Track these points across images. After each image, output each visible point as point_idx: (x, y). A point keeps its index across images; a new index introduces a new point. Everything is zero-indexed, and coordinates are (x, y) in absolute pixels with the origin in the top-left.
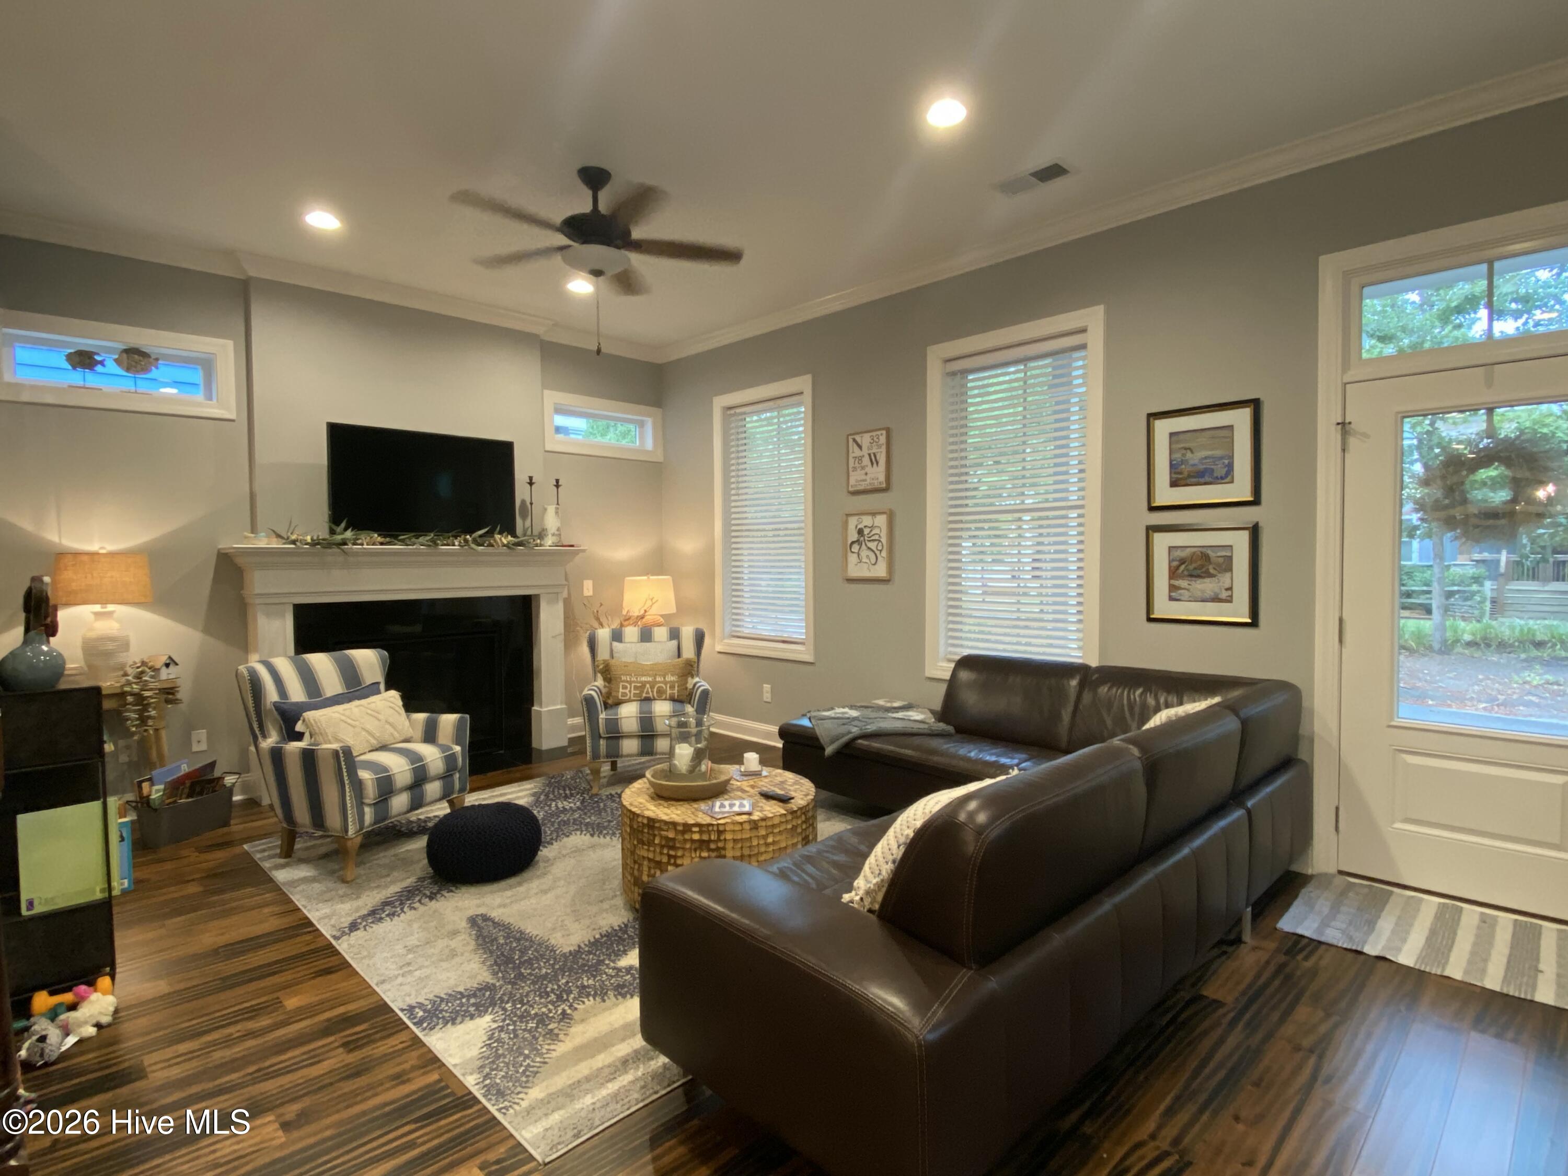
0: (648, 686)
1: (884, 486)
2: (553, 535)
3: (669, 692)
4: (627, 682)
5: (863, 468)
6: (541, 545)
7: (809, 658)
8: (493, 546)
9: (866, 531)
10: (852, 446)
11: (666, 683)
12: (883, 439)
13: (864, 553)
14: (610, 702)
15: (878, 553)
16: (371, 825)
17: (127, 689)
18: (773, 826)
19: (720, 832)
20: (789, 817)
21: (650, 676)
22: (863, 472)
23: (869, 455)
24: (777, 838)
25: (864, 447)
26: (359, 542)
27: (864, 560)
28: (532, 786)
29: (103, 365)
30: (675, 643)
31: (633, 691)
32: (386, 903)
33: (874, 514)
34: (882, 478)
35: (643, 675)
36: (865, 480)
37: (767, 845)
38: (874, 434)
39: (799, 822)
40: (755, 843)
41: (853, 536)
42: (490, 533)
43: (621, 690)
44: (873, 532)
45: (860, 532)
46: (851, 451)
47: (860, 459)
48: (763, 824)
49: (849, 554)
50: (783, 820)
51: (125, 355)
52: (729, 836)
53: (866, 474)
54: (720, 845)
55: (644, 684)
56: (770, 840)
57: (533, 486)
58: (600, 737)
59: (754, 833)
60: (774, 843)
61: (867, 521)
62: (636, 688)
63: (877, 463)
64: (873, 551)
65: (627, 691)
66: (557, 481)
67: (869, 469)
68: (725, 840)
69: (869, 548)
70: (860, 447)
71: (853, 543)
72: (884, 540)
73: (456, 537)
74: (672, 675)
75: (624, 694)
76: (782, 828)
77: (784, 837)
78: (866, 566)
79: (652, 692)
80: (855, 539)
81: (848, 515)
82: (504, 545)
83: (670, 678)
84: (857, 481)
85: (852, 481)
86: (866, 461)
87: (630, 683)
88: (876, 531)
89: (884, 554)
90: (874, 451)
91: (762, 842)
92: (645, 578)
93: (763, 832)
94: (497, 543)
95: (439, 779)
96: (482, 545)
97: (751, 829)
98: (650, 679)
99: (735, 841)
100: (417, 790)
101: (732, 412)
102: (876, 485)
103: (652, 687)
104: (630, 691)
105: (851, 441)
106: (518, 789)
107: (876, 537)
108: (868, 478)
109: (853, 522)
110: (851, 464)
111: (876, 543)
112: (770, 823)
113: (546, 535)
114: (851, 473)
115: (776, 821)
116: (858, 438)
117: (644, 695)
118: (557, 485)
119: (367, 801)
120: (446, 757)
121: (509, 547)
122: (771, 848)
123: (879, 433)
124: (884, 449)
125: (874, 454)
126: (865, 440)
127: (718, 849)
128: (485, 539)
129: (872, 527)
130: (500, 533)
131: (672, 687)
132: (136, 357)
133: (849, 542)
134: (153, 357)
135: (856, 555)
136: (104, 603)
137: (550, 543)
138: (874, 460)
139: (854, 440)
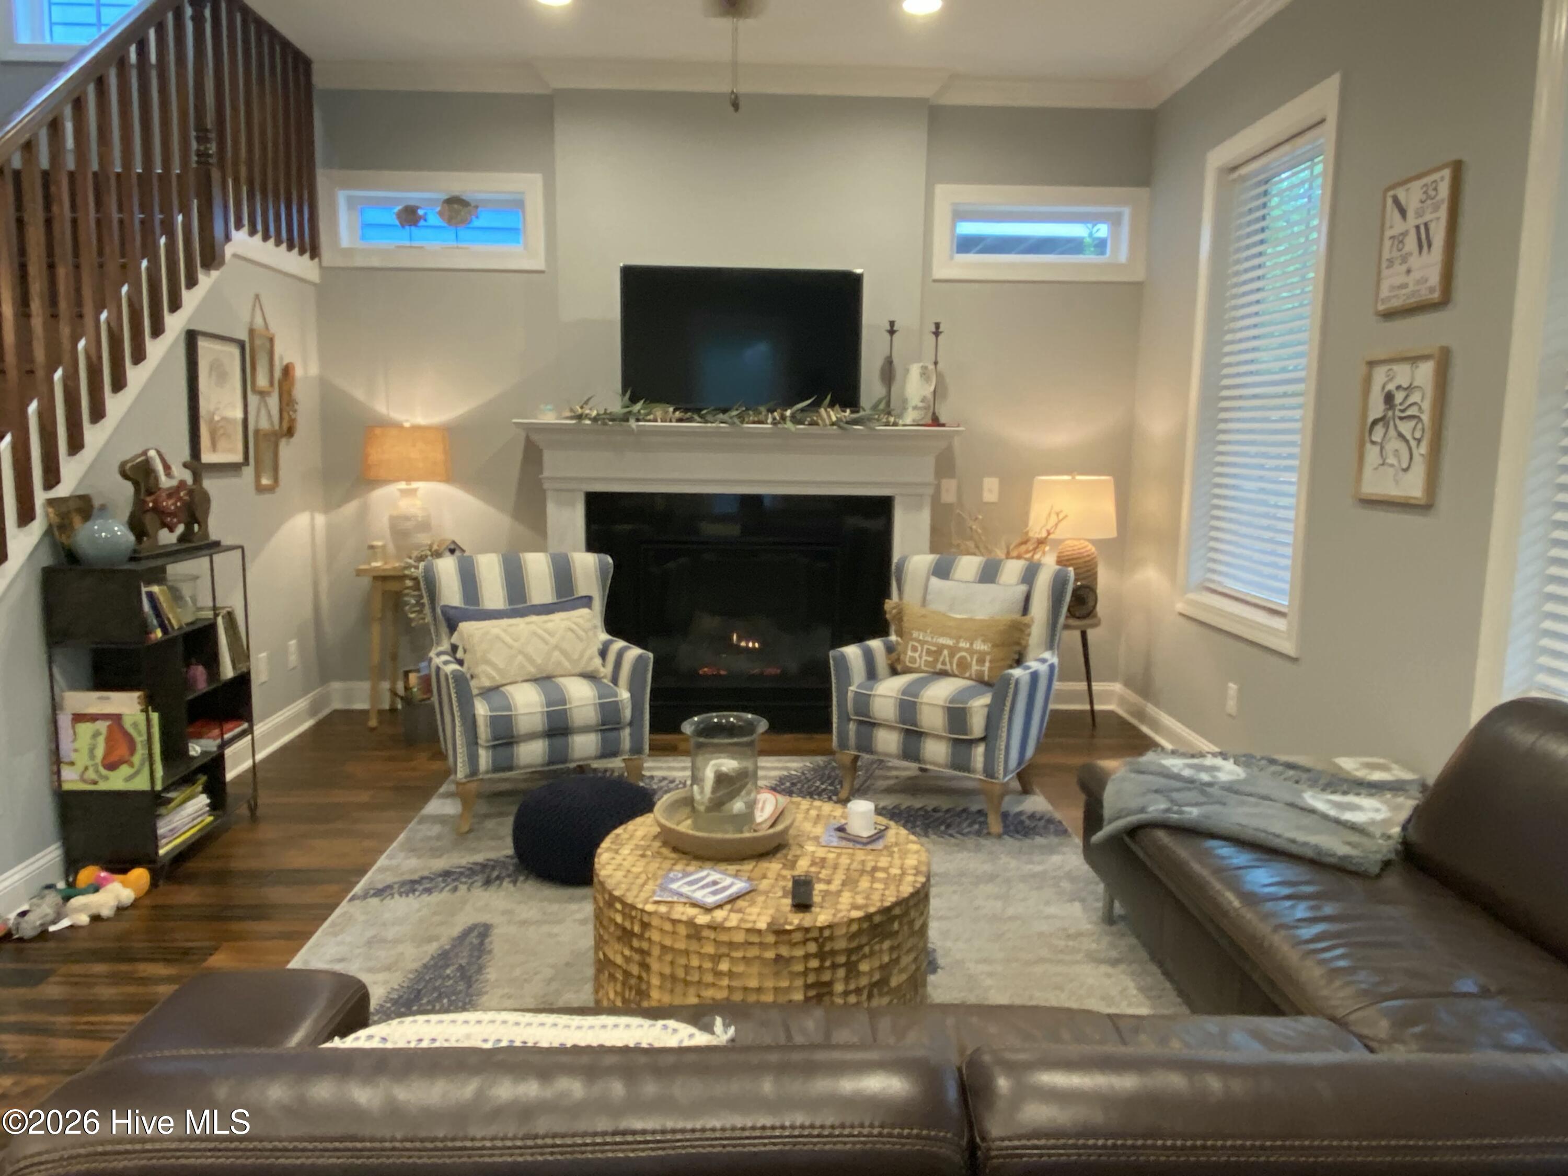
0: (946, 652)
1: (1436, 295)
2: (915, 408)
3: (975, 667)
4: (919, 641)
5: (1404, 259)
6: (895, 424)
7: (1288, 647)
8: (817, 424)
9: (1399, 397)
10: (1393, 214)
11: (971, 651)
12: (1444, 190)
13: (1394, 444)
14: (899, 668)
15: (1413, 444)
16: (487, 772)
17: (407, 572)
18: (731, 945)
19: (645, 926)
20: (771, 939)
21: (951, 637)
22: (1404, 268)
23: (1418, 227)
24: (740, 968)
25: (1411, 214)
26: (651, 417)
27: (1391, 460)
28: (801, 765)
29: (425, 220)
30: (1023, 588)
31: (924, 658)
32: (446, 874)
33: (1414, 360)
34: (1434, 278)
35: (942, 635)
36: (1404, 286)
37: (718, 974)
38: (1428, 180)
39: (799, 952)
40: (695, 962)
41: (1377, 409)
42: (817, 405)
43: (910, 653)
44: (1412, 400)
45: (1389, 398)
46: (1388, 224)
47: (1400, 239)
48: (712, 935)
49: (1368, 446)
50: (755, 939)
51: (446, 205)
52: (655, 936)
53: (1409, 271)
54: (645, 945)
55: (941, 648)
56: (724, 966)
57: (896, 336)
58: (850, 720)
59: (694, 946)
60: (731, 974)
61: (1402, 374)
62: (929, 652)
63: (1430, 246)
64: (1407, 441)
65: (916, 655)
66: (937, 325)
67: (1415, 261)
68: (649, 939)
69: (1401, 436)
70: (1403, 212)
71: (1375, 422)
72: (1425, 417)
73: (772, 411)
74: (984, 641)
75: (913, 660)
76: (753, 952)
77: (755, 969)
78: (1391, 471)
79: (951, 664)
80: (1379, 415)
81: (1372, 364)
82: (833, 424)
83: (980, 646)
84: (1393, 288)
85: (1385, 292)
86: (1411, 243)
87: (922, 643)
88: (1415, 397)
89: (1423, 449)
90: (1427, 217)
91: (708, 965)
92: (1066, 478)
93: (710, 949)
94: (823, 420)
95: (596, 731)
96: (803, 423)
97: (689, 937)
98: (950, 642)
99: (663, 947)
100: (559, 741)
101: (1235, 175)
102: (1425, 295)
103: (952, 655)
104: (920, 657)
105: (1390, 201)
106: (776, 765)
107: (1412, 411)
108: (1411, 279)
109: (1380, 375)
110: (1386, 255)
111: (1412, 423)
112: (724, 937)
113: (905, 409)
114: (1385, 273)
115: (739, 937)
116: (1401, 194)
117: (939, 666)
118: (937, 333)
119: (480, 741)
120: (601, 705)
121: (840, 427)
122: (725, 982)
123: (1436, 176)
124: (1443, 213)
125: (1426, 225)
126: (1412, 196)
127: (641, 952)
128: (805, 414)
129: (1410, 389)
130: (832, 405)
131: (981, 661)
132: (456, 206)
133: (1370, 420)
134: (473, 204)
135: (1377, 449)
136: (409, 480)
137: (908, 420)
138: (1424, 243)
139: (1396, 201)
